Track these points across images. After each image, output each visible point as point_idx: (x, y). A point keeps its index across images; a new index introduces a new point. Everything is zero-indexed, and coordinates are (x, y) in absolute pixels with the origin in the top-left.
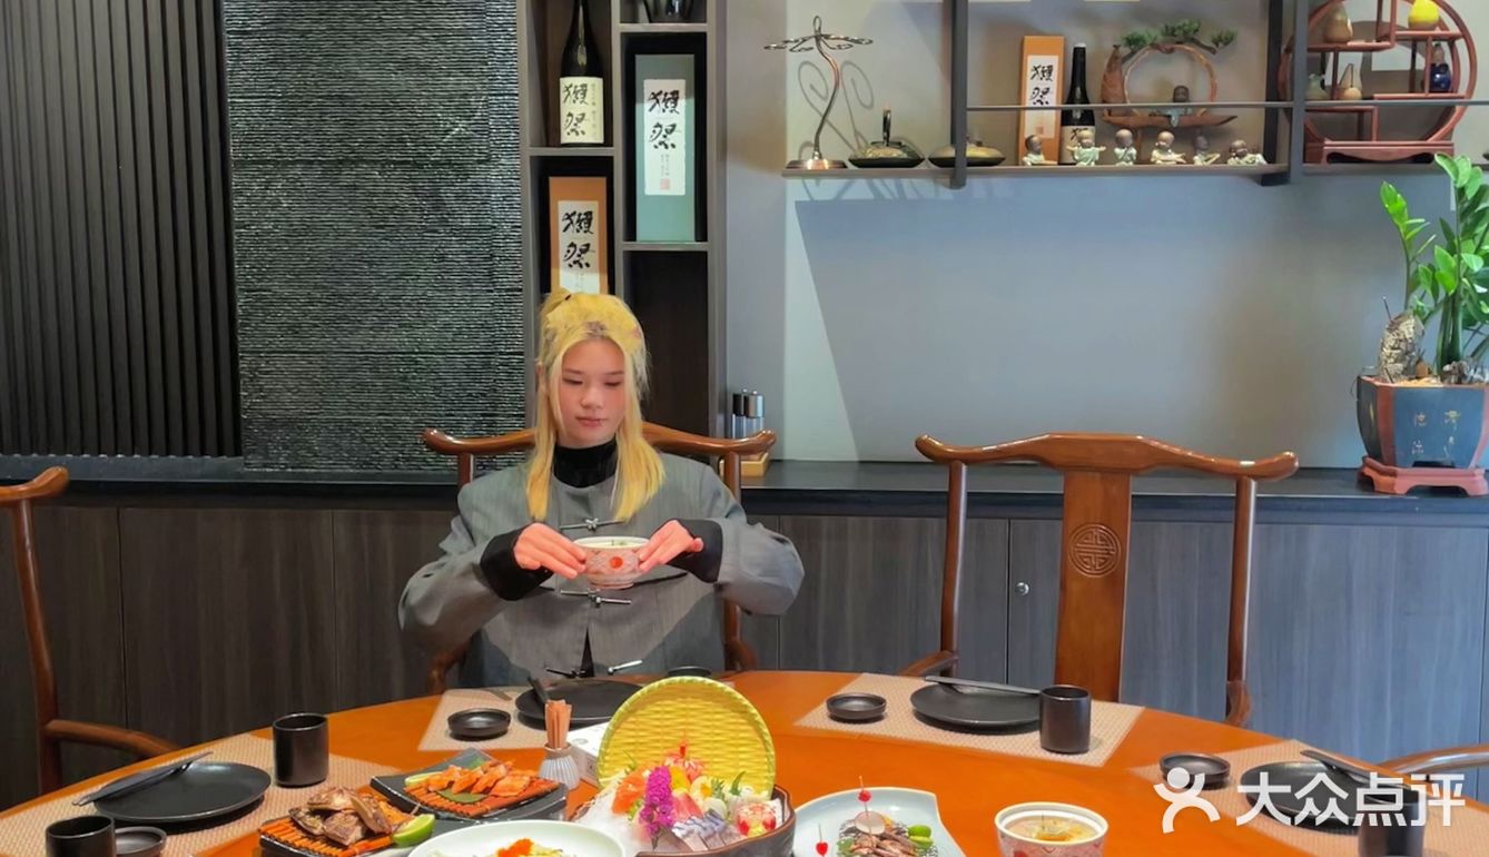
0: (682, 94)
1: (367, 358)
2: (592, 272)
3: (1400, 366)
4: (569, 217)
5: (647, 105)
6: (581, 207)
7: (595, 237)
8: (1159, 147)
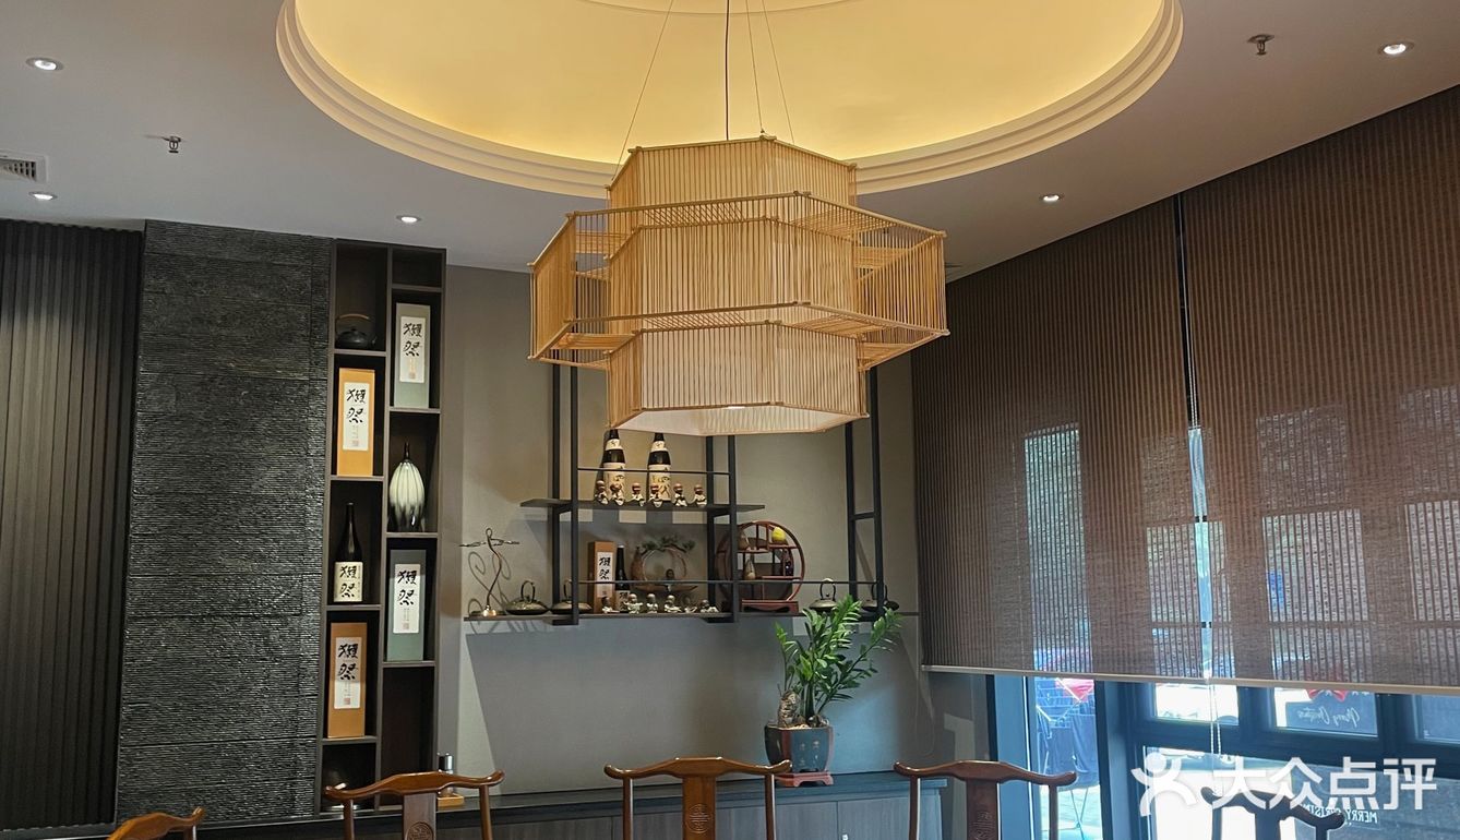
0: (418, 572)
1: (212, 746)
2: (356, 682)
3: (791, 719)
4: (343, 647)
5: (397, 579)
6: (350, 641)
7: (358, 660)
8: (668, 603)
